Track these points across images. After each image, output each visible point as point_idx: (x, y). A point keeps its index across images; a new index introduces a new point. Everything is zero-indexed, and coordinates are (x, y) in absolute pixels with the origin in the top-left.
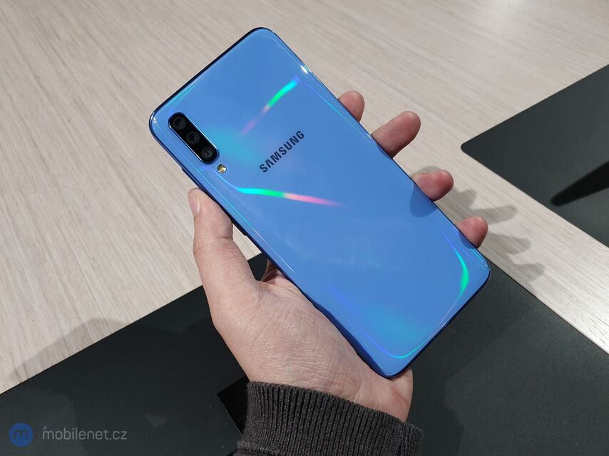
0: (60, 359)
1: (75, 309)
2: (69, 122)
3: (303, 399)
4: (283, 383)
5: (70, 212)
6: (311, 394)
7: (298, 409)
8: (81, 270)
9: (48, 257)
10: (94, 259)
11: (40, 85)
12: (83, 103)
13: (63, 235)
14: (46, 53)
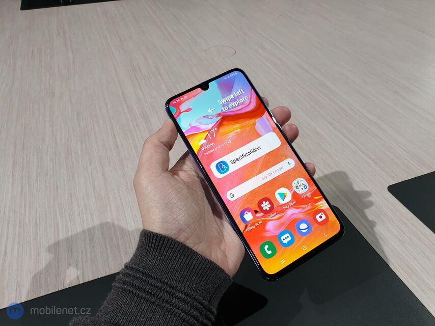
0: (104, 275)
1: (118, 245)
2: (137, 126)
3: (164, 241)
4: (160, 233)
5: (127, 182)
6: (168, 239)
7: (160, 247)
8: (126, 222)
9: (109, 209)
10: (135, 216)
11: (125, 100)
12: (147, 116)
13: (120, 196)
14: (132, 81)
